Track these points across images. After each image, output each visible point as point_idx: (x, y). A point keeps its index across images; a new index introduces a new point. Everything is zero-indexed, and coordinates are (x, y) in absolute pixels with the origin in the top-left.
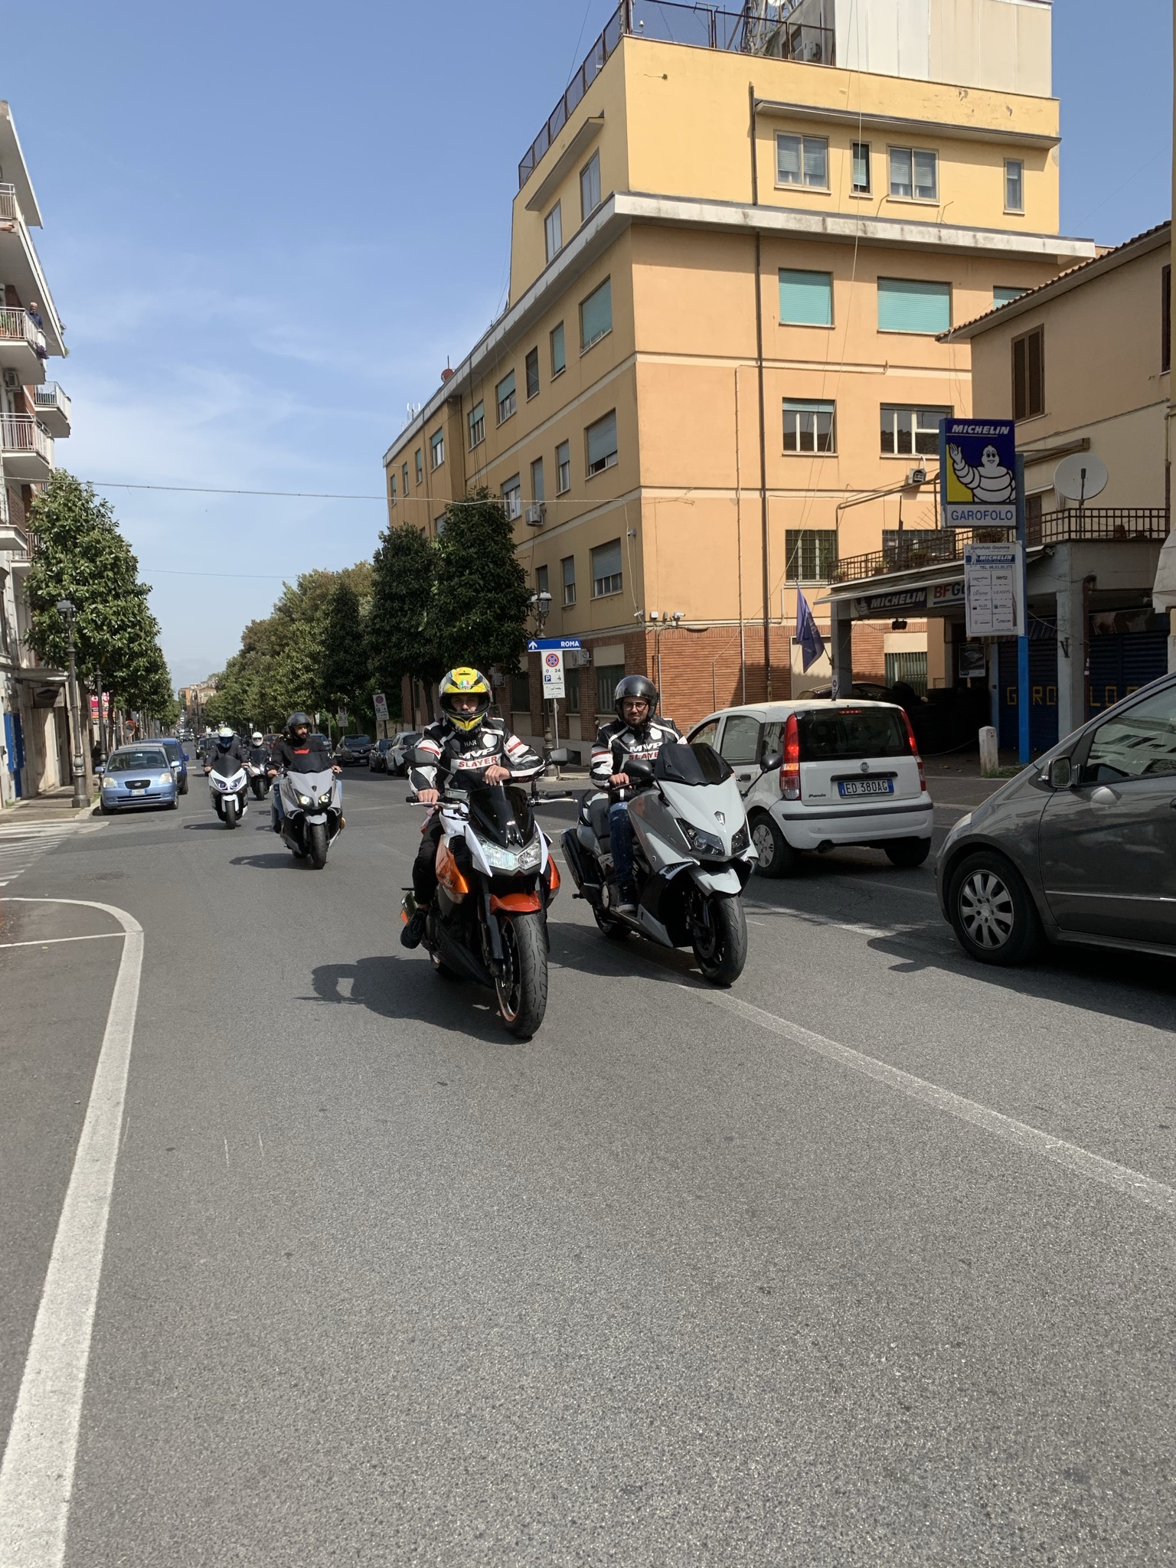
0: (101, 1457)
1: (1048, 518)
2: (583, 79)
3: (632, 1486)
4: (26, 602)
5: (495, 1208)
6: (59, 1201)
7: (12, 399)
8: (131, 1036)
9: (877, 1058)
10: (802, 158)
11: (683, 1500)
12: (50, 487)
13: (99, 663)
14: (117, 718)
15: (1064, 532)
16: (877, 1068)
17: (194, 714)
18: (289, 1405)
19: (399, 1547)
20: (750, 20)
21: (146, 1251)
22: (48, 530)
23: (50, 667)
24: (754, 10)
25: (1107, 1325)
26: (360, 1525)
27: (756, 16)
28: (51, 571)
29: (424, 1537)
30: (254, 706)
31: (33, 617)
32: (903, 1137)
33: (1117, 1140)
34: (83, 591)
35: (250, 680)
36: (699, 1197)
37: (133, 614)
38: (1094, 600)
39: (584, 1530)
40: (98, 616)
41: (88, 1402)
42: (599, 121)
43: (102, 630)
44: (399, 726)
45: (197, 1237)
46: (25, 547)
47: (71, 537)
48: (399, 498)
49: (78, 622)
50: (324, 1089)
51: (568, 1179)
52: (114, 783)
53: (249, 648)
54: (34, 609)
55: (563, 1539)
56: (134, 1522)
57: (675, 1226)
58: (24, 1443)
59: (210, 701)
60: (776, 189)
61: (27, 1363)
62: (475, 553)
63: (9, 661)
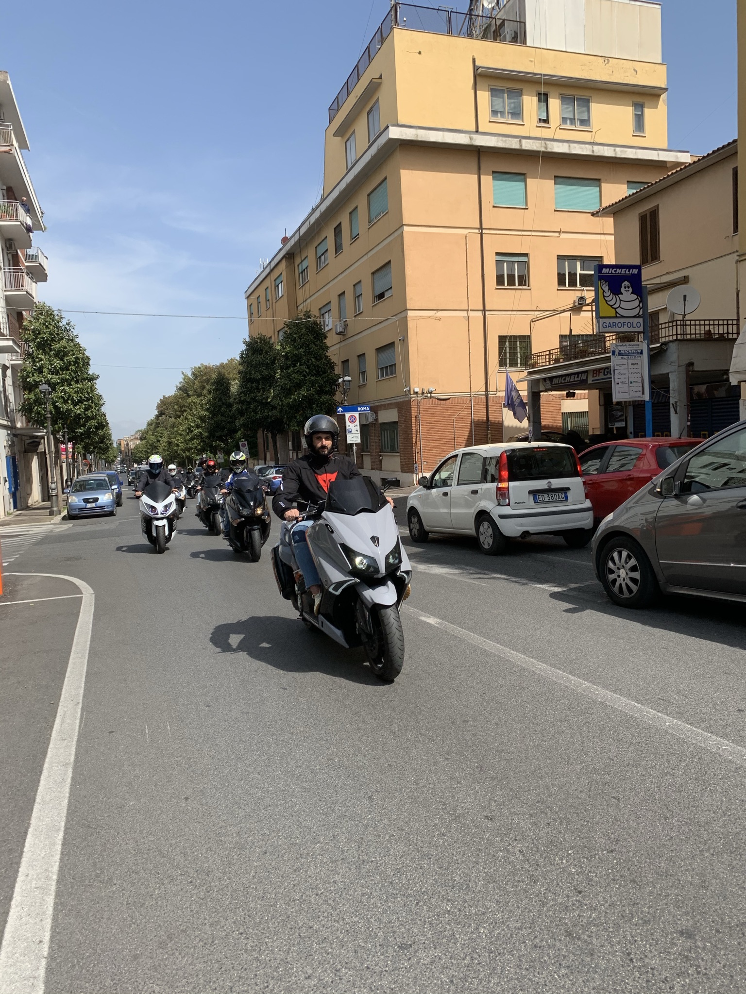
0: (67, 929)
1: (663, 326)
2: (369, 54)
3: (405, 944)
4: (19, 386)
5: (318, 767)
6: (40, 766)
7: (11, 259)
8: (86, 661)
9: (559, 669)
10: (506, 103)
11: (438, 953)
12: (35, 313)
13: (66, 424)
14: (78, 458)
15: (673, 335)
16: (559, 675)
17: (126, 456)
18: (187, 895)
19: (257, 985)
20: (473, 17)
21: (96, 797)
22: (34, 340)
23: (35, 426)
24: (475, 11)
25: (705, 837)
26: (232, 971)
27: (477, 14)
28: (35, 366)
29: (273, 978)
30: (164, 450)
31: (24, 395)
32: (576, 719)
33: (711, 719)
34: (55, 379)
35: (162, 434)
36: (447, 759)
37: (87, 392)
38: (693, 377)
39: (375, 973)
40: (65, 394)
41: (59, 894)
42: (379, 81)
43: (68, 403)
44: (256, 462)
45: (128, 788)
46: (19, 351)
47: (48, 344)
48: (255, 318)
49: (53, 398)
50: (209, 693)
51: (364, 749)
52: (76, 500)
53: (161, 414)
54: (25, 390)
55: (361, 979)
56: (88, 971)
57: (432, 778)
58: (18, 921)
59: (137, 447)
60: (490, 122)
61: (20, 869)
62: (304, 352)
63: (9, 423)
